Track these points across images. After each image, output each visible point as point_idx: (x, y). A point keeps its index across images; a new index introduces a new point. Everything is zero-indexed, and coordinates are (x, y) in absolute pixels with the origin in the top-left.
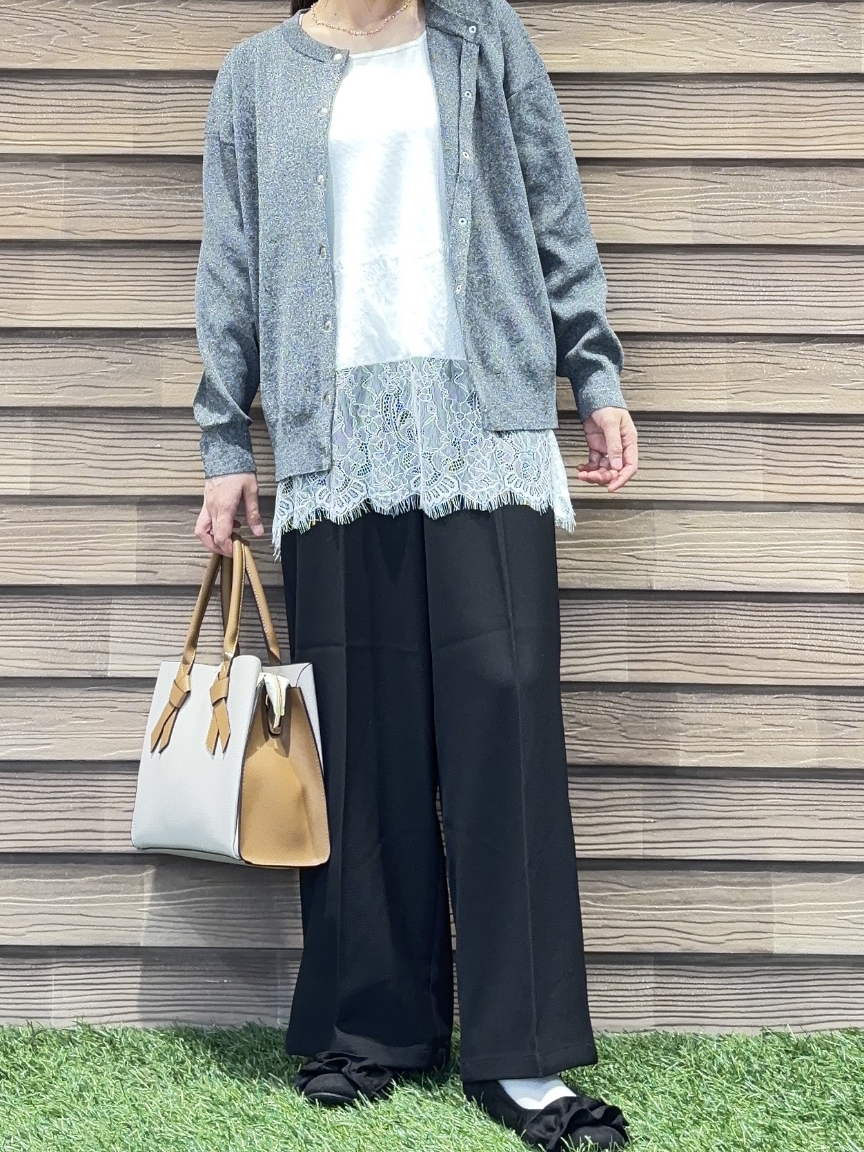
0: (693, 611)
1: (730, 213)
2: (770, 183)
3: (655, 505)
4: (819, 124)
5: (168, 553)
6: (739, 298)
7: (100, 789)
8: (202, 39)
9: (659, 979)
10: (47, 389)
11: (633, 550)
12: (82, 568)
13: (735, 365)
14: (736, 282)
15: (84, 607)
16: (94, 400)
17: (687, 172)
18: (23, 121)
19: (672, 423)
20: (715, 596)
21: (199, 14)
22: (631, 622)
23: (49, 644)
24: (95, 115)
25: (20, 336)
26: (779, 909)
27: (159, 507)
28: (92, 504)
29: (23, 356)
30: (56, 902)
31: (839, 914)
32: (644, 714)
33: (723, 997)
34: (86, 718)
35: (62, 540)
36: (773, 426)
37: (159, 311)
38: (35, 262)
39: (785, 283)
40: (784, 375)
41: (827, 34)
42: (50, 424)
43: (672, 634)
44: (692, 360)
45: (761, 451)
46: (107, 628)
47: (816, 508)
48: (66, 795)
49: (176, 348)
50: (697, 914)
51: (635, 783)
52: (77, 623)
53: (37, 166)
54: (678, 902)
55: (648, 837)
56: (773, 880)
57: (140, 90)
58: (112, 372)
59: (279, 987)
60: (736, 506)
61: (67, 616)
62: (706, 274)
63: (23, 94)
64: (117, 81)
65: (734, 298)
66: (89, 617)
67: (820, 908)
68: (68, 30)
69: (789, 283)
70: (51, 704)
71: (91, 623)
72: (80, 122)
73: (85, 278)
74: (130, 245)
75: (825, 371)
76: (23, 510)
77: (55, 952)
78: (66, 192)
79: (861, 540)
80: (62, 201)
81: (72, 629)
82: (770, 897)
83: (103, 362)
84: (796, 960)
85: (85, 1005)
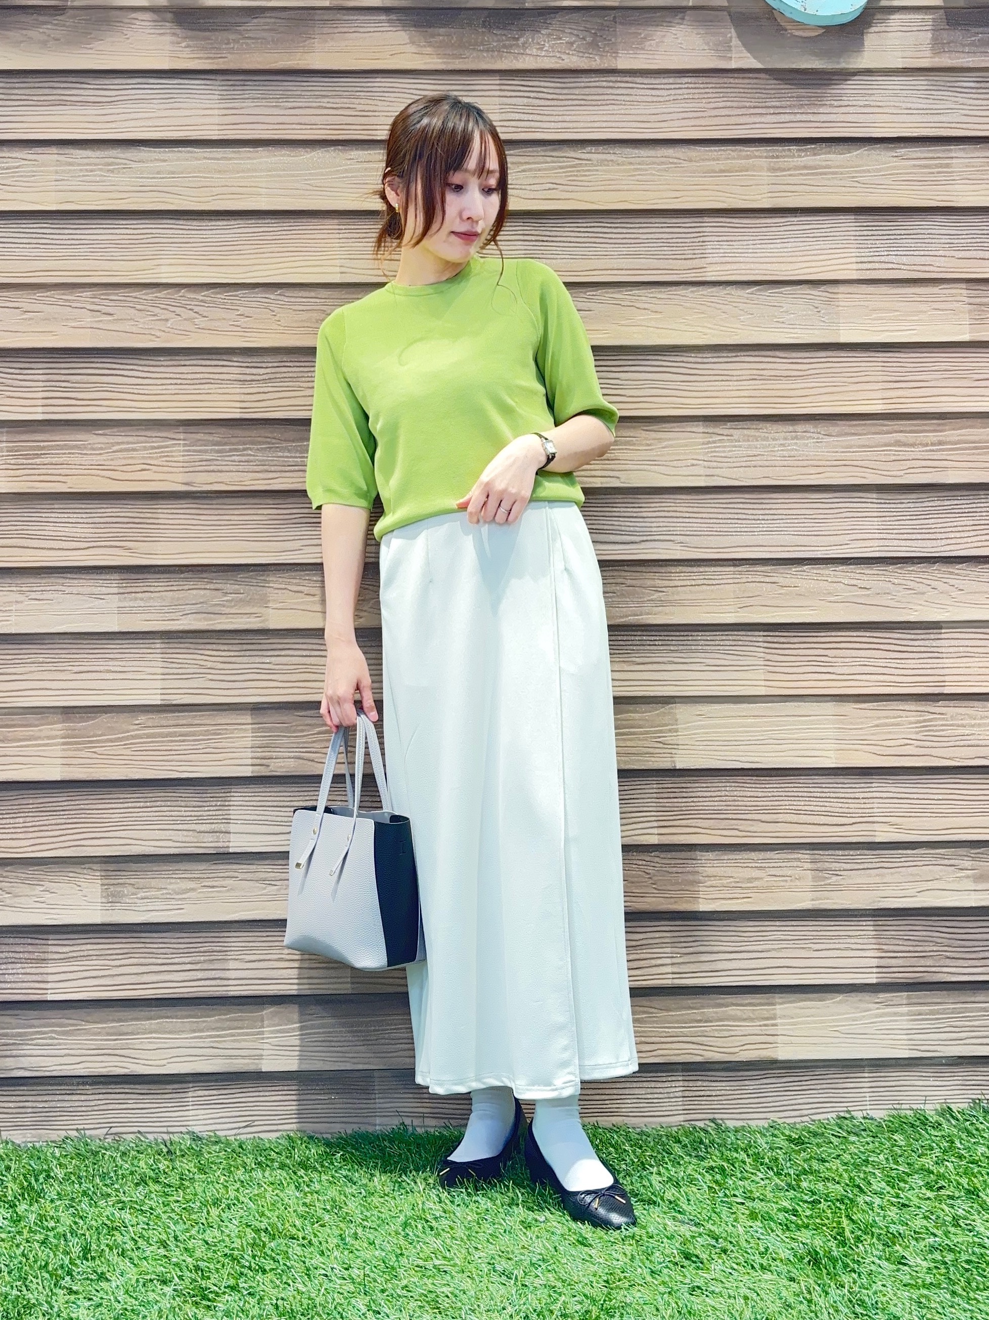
0: (709, 785)
1: (735, 460)
2: (767, 435)
3: (677, 700)
4: (806, 385)
5: (278, 750)
6: (743, 530)
7: (226, 944)
8: (296, 321)
9: (686, 1084)
10: (173, 616)
11: (660, 737)
12: (206, 763)
13: (740, 585)
14: (740, 516)
15: (209, 795)
16: (213, 624)
17: (700, 428)
18: (146, 392)
19: (690, 633)
20: (726, 773)
21: (292, 300)
22: (658, 795)
23: (180, 827)
24: (206, 386)
25: (149, 573)
26: (782, 1024)
27: (269, 712)
28: (213, 710)
29: (152, 589)
30: (191, 1038)
31: (830, 1026)
32: (670, 870)
33: (736, 1097)
34: (213, 887)
35: (189, 741)
36: (771, 634)
38: (160, 511)
39: (780, 517)
40: (780, 592)
41: (811, 310)
42: (176, 646)
43: (692, 804)
44: (705, 582)
45: (762, 655)
46: (228, 812)
47: (807, 699)
48: (197, 950)
49: (281, 580)
50: (716, 1030)
51: (665, 926)
52: (203, 809)
53: (160, 431)
54: (700, 1021)
55: (676, 970)
56: (780, 1001)
57: (246, 365)
58: (227, 601)
59: (377, 1101)
60: (741, 699)
61: (194, 804)
62: (716, 510)
63: (146, 369)
65: (739, 530)
66: (214, 803)
67: (815, 1022)
68: (182, 314)
69: (784, 517)
70: (183, 876)
71: (215, 808)
72: (195, 392)
73: (202, 523)
74: (240, 495)
75: (814, 588)
76: (156, 718)
77: (190, 1079)
78: (184, 451)
79: (843, 724)
80: (181, 459)
81: (199, 813)
82: (775, 1015)
83: (219, 593)
84: (797, 1065)
85: (217, 1121)
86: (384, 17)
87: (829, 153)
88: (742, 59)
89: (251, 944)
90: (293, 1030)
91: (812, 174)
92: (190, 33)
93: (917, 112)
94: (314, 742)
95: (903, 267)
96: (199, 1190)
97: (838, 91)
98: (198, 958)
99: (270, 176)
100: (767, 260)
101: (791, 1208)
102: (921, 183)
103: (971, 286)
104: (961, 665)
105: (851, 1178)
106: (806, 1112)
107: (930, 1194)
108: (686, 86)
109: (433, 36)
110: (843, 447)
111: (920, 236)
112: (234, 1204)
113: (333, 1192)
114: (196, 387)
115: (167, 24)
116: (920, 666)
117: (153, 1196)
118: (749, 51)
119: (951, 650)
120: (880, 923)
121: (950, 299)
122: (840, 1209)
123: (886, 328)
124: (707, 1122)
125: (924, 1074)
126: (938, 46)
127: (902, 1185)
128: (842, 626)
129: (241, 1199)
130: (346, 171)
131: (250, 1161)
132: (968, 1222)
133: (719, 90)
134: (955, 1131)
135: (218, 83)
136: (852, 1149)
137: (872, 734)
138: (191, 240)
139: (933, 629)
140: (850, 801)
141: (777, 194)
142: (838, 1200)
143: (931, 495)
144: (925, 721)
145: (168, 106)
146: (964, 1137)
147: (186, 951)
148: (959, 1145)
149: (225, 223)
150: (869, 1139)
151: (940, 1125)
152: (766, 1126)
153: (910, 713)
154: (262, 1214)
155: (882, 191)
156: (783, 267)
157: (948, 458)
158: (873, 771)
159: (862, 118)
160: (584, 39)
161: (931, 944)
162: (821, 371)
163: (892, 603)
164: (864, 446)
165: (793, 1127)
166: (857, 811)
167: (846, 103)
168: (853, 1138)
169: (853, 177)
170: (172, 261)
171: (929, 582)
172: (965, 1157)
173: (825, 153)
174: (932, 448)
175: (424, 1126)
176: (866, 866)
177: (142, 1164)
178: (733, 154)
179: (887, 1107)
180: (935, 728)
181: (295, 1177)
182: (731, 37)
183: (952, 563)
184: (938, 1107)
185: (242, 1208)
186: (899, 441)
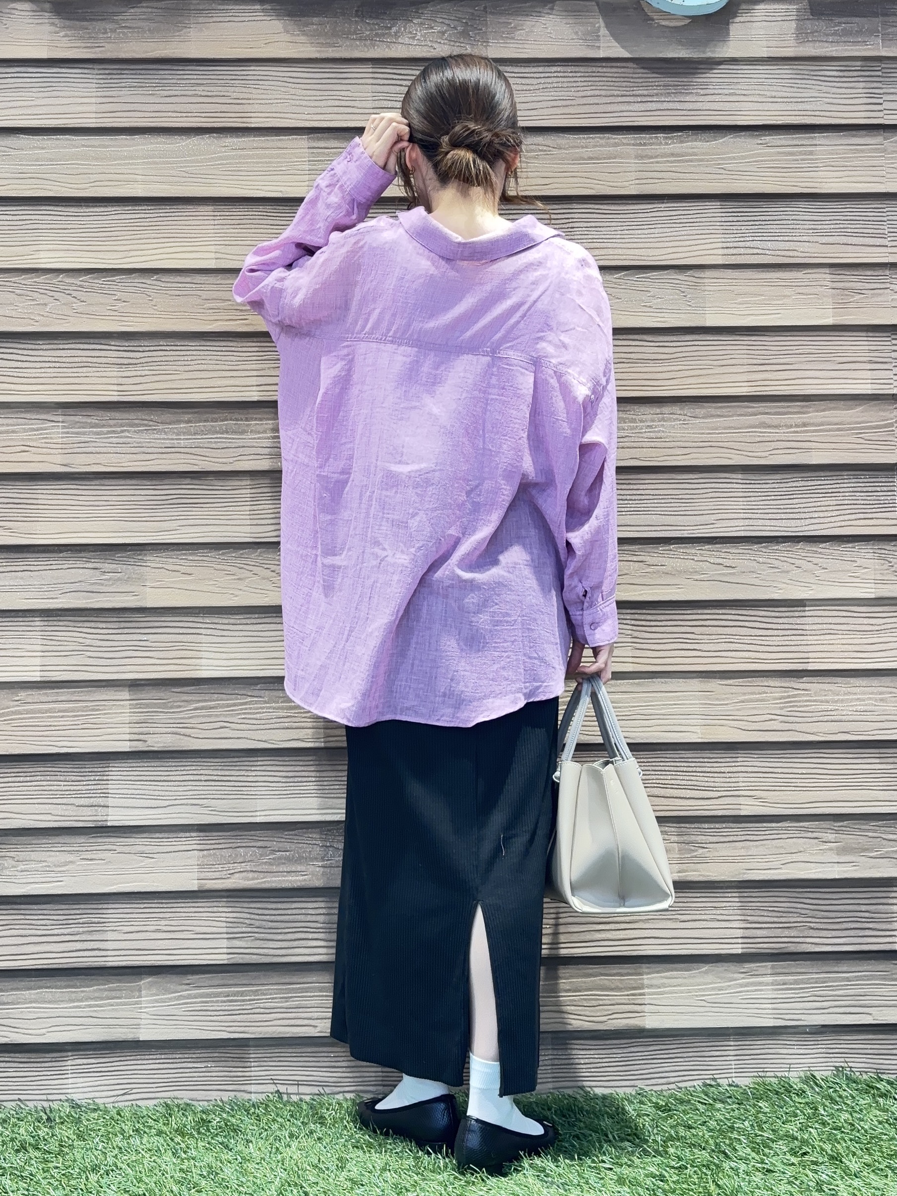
2: (634, 417)
4: (673, 368)
5: (155, 725)
7: (104, 916)
9: (556, 1051)
10: (51, 595)
12: (85, 739)
15: (87, 770)
16: (91, 602)
18: (25, 375)
21: (169, 285)
23: (59, 801)
24: (85, 370)
25: (28, 552)
26: (649, 994)
27: (147, 688)
28: (92, 687)
29: (32, 568)
30: (70, 1008)
31: (696, 996)
33: (606, 1064)
34: (91, 860)
35: (68, 716)
36: (639, 611)
37: (143, 529)
38: (40, 491)
39: (647, 497)
40: (647, 570)
41: (678, 294)
42: (55, 623)
45: (630, 632)
46: (106, 787)
47: (673, 676)
48: (76, 921)
49: (158, 559)
50: (584, 999)
52: (82, 783)
53: (38, 413)
54: (569, 991)
56: (646, 970)
57: (122, 348)
58: (105, 580)
59: (253, 1068)
61: (73, 778)
63: (25, 352)
64: (103, 341)
66: (92, 778)
67: (681, 992)
68: (61, 299)
69: (651, 497)
70: (62, 849)
71: (93, 782)
72: (73, 375)
73: (81, 503)
74: (118, 476)
75: (680, 566)
76: (35, 693)
77: (70, 1047)
78: (63, 433)
79: (709, 699)
80: (60, 440)
81: (78, 788)
82: (643, 984)
83: (97, 572)
84: (666, 1033)
85: (96, 1089)
86: (259, 7)
87: (696, 141)
88: (610, 48)
89: (129, 916)
90: (170, 999)
91: (679, 161)
92: (68, 23)
93: (782, 100)
94: (191, 718)
95: (767, 252)
96: (78, 1156)
97: (705, 80)
98: (77, 929)
99: (147, 163)
100: (635, 245)
101: (658, 1173)
102: (785, 170)
103: (832, 270)
104: (825, 642)
105: (716, 1144)
106: (672, 1080)
107: (794, 1160)
108: (555, 75)
109: (307, 25)
110: (708, 428)
111: (785, 222)
112: (112, 1170)
113: (209, 1159)
114: (75, 370)
115: (46, 14)
116: (784, 643)
117: (33, 1162)
118: (617, 40)
119: (815, 627)
120: (745, 895)
121: (814, 283)
122: (706, 1175)
123: (751, 312)
124: (576, 1090)
125: (788, 1043)
126: (802, 35)
127: (767, 1151)
128: (707, 604)
129: (119, 1165)
130: (221, 158)
131: (128, 1128)
132: (832, 1187)
133: (588, 79)
134: (819, 1098)
135: (96, 72)
136: (718, 1116)
137: (738, 710)
138: (69, 226)
139: (798, 606)
140: (716, 775)
141: (644, 181)
142: (704, 1166)
143: (795, 475)
144: (789, 697)
145: (46, 94)
146: (828, 1104)
147: (64, 922)
148: (823, 1112)
149: (102, 209)
150: (734, 1106)
151: (804, 1092)
152: (634, 1093)
153: (775, 689)
154: (140, 1180)
155: (748, 178)
156: (651, 252)
157: (812, 439)
158: (738, 746)
159: (727, 106)
160: (455, 28)
161: (795, 915)
162: (687, 354)
163: (757, 582)
164: (730, 428)
165: (660, 1094)
166: (722, 785)
167: (712, 92)
168: (719, 1105)
169: (719, 164)
170: (51, 246)
171: (792, 561)
172: (829, 1124)
173: (691, 141)
174: (796, 429)
175: (298, 1094)
176: (731, 839)
177: (22, 1131)
178: (603, 142)
179: (752, 1074)
180: (798, 704)
181: (172, 1144)
182: (599, 27)
183: (815, 542)
184: (802, 1074)
185: (120, 1174)
186: (764, 423)
